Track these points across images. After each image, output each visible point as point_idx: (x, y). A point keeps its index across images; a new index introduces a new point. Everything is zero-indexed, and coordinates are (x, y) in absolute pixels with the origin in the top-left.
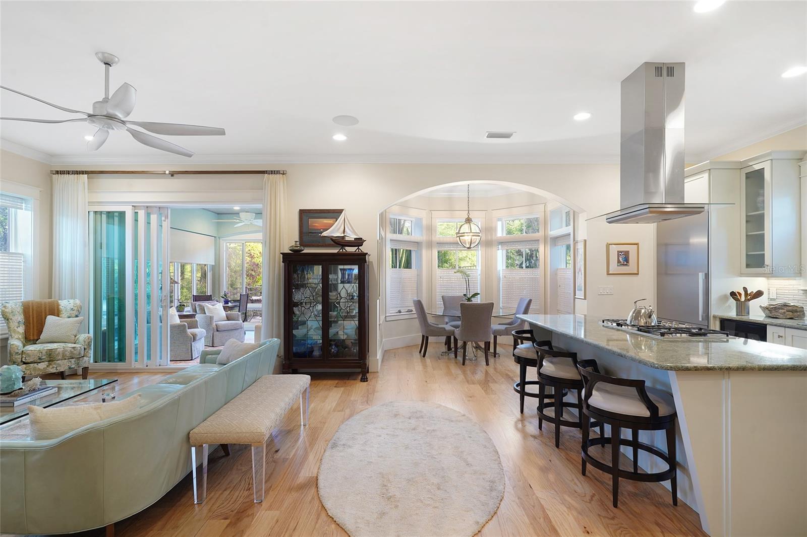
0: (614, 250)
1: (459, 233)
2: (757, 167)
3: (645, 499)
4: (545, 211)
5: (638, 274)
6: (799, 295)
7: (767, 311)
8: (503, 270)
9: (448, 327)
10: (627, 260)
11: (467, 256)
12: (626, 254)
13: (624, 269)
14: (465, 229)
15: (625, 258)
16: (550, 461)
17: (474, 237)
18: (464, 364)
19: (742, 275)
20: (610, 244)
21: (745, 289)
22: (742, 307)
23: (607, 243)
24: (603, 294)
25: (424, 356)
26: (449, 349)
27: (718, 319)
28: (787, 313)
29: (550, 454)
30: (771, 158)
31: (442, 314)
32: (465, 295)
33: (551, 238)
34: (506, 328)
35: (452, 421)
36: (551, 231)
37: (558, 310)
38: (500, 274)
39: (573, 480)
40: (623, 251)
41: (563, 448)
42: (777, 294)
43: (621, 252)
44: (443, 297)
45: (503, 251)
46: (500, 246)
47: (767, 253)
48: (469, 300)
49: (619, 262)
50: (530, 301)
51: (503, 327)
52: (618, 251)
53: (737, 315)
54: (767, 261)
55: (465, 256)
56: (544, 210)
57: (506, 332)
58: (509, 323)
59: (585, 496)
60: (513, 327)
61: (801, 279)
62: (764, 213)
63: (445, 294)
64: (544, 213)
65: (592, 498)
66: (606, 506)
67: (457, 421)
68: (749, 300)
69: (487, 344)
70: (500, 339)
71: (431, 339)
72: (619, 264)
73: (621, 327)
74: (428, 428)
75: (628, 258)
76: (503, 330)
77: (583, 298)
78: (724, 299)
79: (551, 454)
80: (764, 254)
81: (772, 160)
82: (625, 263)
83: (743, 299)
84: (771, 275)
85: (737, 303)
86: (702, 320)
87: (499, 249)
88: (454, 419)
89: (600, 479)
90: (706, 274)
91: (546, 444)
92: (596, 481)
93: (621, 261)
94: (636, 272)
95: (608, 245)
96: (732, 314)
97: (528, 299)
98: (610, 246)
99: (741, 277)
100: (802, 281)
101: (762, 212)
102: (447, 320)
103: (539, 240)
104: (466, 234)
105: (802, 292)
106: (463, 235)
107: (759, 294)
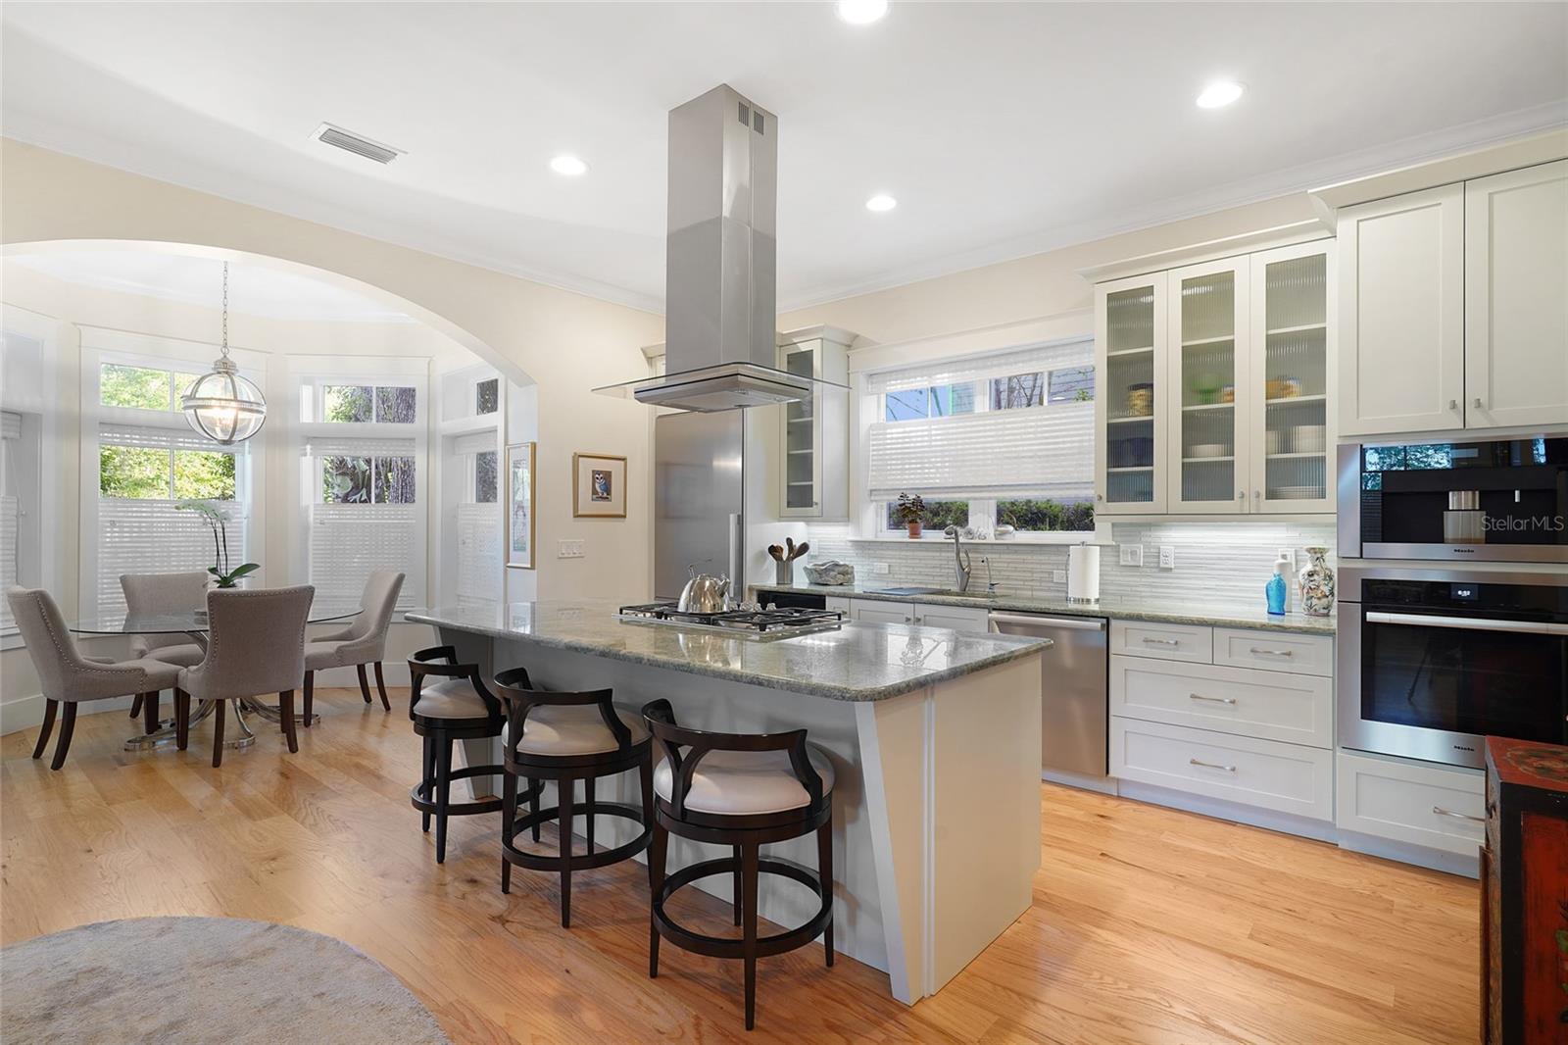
0: (587, 467)
1: (192, 397)
2: (803, 347)
3: (785, 979)
4: (429, 376)
5: (625, 517)
6: (846, 549)
7: (816, 575)
8: (316, 505)
9: (152, 665)
10: (607, 489)
11: (158, 477)
12: (607, 476)
13: (602, 507)
14: (214, 388)
15: (604, 485)
16: (568, 971)
17: (243, 415)
18: (217, 763)
19: (781, 518)
20: (580, 456)
21: (789, 541)
22: (784, 571)
23: (575, 454)
24: (566, 555)
25: (58, 763)
26: (153, 725)
27: (755, 593)
28: (838, 576)
29: (558, 954)
30: (821, 336)
31: (120, 629)
32: (213, 571)
33: (443, 436)
34: (340, 649)
35: (237, 962)
36: (443, 420)
37: (459, 596)
38: (307, 517)
39: (639, 1001)
40: (602, 472)
41: (580, 923)
42: (819, 548)
43: (599, 473)
44: (124, 580)
45: (315, 458)
46: (308, 447)
47: (816, 483)
48: (225, 582)
49: (594, 492)
50: (400, 579)
51: (330, 647)
52: (593, 471)
53: (778, 584)
54: (816, 498)
55: (152, 476)
56: (426, 373)
57: (339, 659)
58: (342, 634)
59: (684, 1032)
60: (357, 644)
61: (848, 525)
62: (812, 421)
63: (129, 572)
64: (426, 378)
65: (699, 1032)
66: (734, 1037)
67: (254, 955)
68: (793, 558)
69: (287, 698)
70: (320, 678)
71: (83, 708)
72: (594, 496)
73: (666, 618)
74: (144, 1028)
75: (610, 485)
76: (331, 655)
77: (529, 566)
78: (760, 557)
79: (561, 951)
80: (812, 486)
81: (822, 339)
82: (605, 495)
83: (785, 555)
84: (824, 518)
85: (778, 565)
86: (735, 595)
87: (305, 455)
88: (240, 953)
89: (687, 971)
90: (739, 516)
91: (536, 929)
92: (683, 980)
93: (599, 490)
94: (622, 513)
95: (577, 457)
96: (771, 582)
97: (396, 575)
98: (580, 459)
99: (780, 521)
100: (850, 528)
101: (810, 419)
102: (139, 643)
103: (413, 439)
104: (213, 402)
105: (850, 544)
106: (206, 403)
107: (804, 548)
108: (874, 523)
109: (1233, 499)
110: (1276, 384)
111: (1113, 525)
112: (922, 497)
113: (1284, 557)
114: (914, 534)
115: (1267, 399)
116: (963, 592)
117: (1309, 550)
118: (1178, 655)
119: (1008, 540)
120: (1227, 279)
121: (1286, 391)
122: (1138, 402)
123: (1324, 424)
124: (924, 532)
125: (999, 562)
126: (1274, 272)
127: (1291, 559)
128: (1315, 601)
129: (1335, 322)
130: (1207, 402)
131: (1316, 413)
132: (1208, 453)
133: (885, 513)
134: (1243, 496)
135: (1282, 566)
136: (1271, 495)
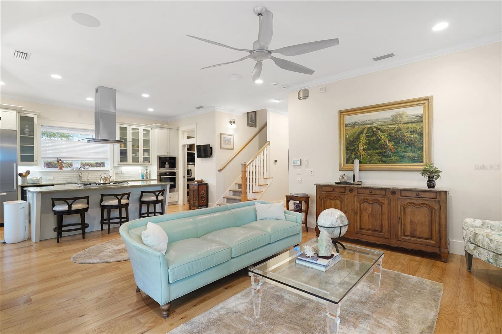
111: (113, 166)
114: (61, 169)
115: (143, 148)
119: (88, 169)
120: (138, 129)
122: (123, 146)
123: (149, 152)
128: (147, 177)
130: (133, 147)
134: (140, 162)
136: (143, 162)
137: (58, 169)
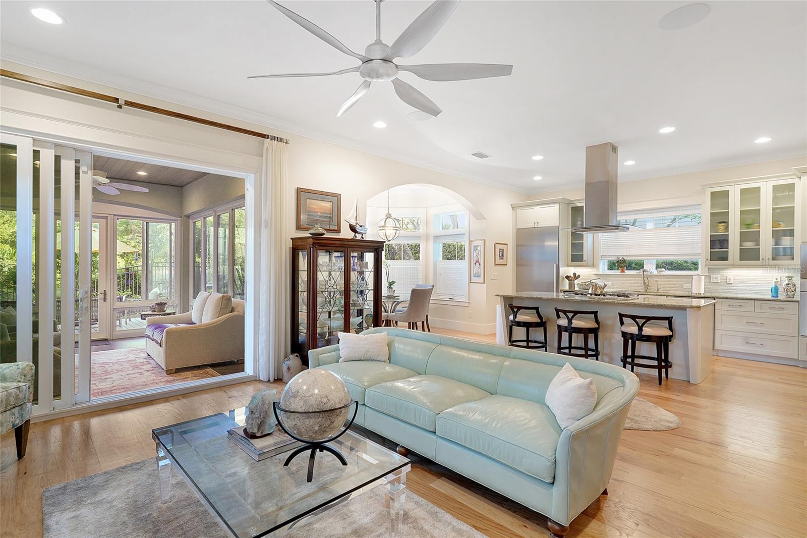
2: (579, 205)
4: (426, 214)
5: (507, 265)
6: (594, 277)
7: (583, 286)
10: (503, 255)
12: (503, 250)
19: (568, 266)
21: (574, 274)
22: (571, 284)
24: (493, 279)
27: (562, 292)
33: (432, 236)
36: (433, 230)
42: (585, 277)
43: (501, 249)
47: (584, 253)
49: (500, 256)
52: (499, 249)
53: (569, 289)
54: (584, 259)
68: (575, 280)
72: (500, 258)
75: (503, 253)
77: (482, 282)
78: (564, 280)
83: (572, 279)
84: (587, 266)
85: (569, 282)
90: (557, 265)
95: (495, 244)
96: (567, 288)
99: (571, 267)
100: (594, 269)
103: (420, 237)
105: (595, 275)
107: (579, 276)
108: (603, 268)
109: (759, 260)
110: (775, 223)
111: (708, 269)
112: (625, 258)
113: (776, 279)
114: (623, 271)
115: (773, 228)
116: (646, 291)
117: (786, 277)
118: (741, 309)
119: (663, 273)
120: (758, 190)
121: (779, 225)
122: (722, 228)
123: (793, 236)
124: (626, 271)
125: (661, 281)
126: (776, 188)
127: (779, 280)
128: (789, 293)
129: (798, 204)
130: (748, 228)
131: (791, 233)
132: (749, 245)
133: (607, 264)
134: (763, 259)
135: (776, 282)
136: (773, 259)
137: (619, 271)
